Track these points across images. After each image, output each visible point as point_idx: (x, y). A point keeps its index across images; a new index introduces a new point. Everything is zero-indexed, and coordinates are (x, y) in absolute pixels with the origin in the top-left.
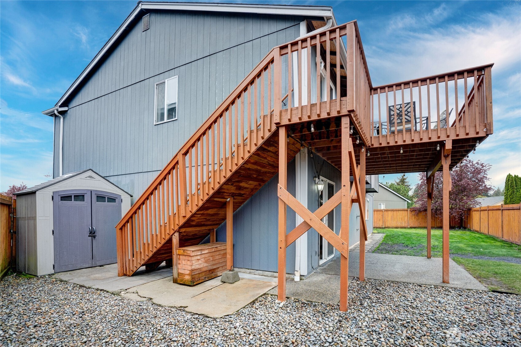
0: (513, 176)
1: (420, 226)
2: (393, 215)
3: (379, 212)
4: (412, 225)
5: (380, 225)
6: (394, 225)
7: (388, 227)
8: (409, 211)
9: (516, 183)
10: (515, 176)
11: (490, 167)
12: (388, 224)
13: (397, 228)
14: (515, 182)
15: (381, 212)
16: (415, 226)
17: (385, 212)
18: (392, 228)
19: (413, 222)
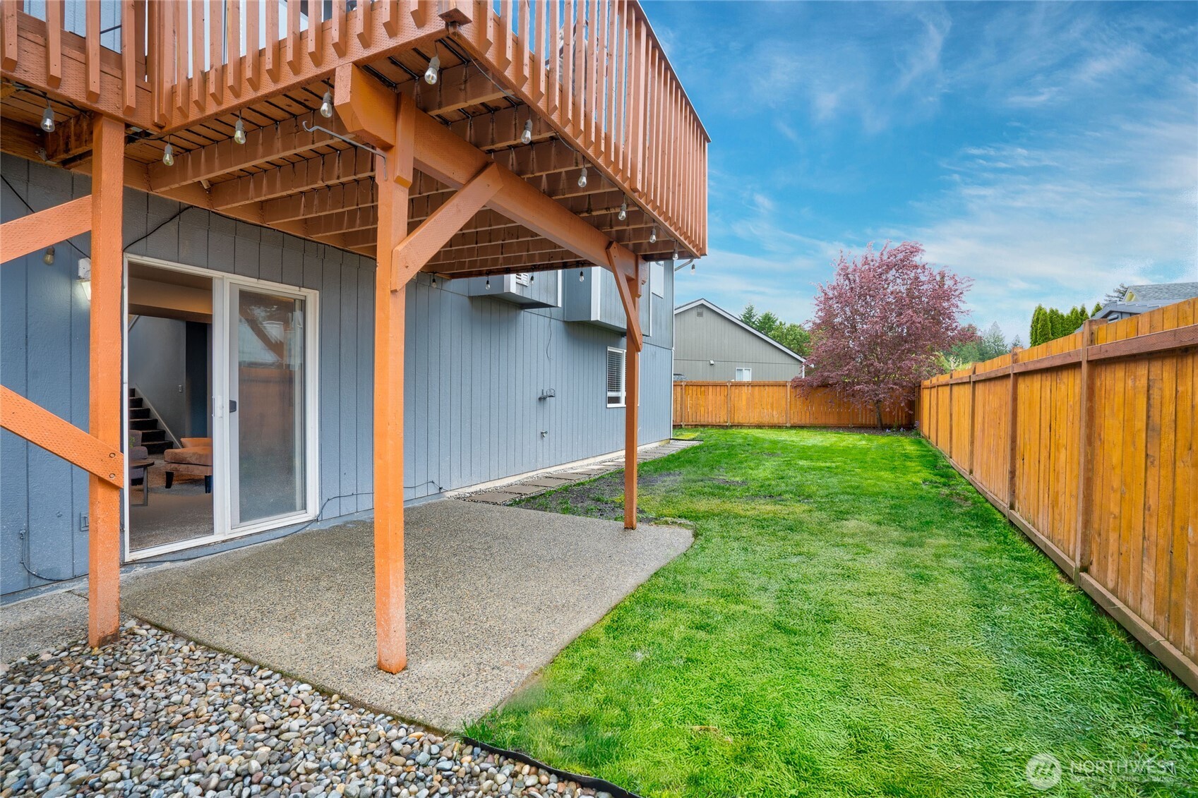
0: (1048, 311)
1: (816, 422)
2: (752, 394)
3: (718, 388)
4: (796, 421)
5: (722, 420)
6: (755, 419)
7: (740, 426)
8: (789, 387)
9: (1052, 326)
10: (1052, 311)
11: (970, 283)
12: (739, 418)
13: (760, 426)
14: (1050, 325)
15: (723, 388)
16: (803, 422)
17: (733, 388)
18: (749, 427)
19: (800, 414)
